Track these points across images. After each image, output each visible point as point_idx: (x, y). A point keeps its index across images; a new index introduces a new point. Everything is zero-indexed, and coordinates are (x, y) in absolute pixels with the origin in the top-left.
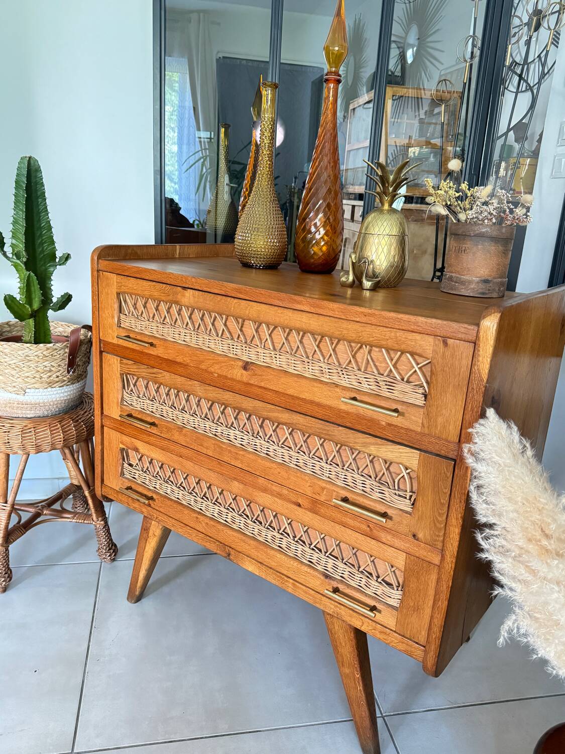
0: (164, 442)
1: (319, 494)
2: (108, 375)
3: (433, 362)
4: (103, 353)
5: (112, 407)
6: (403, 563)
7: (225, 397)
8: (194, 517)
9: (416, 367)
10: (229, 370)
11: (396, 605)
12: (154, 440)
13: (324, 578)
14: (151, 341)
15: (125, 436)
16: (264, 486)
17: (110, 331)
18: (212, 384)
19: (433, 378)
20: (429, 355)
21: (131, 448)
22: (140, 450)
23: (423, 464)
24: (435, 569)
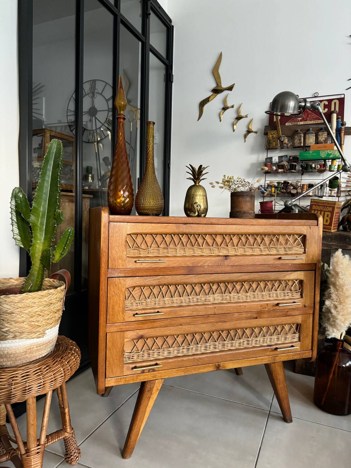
0: (167, 321)
1: (266, 308)
2: (114, 293)
3: (307, 235)
4: (109, 279)
5: (117, 315)
6: (301, 320)
7: (212, 278)
8: (191, 359)
9: (299, 239)
10: (216, 262)
11: (298, 340)
12: (158, 324)
13: (270, 347)
14: (158, 259)
15: (130, 332)
16: (237, 317)
17: (120, 261)
18: (203, 273)
19: (307, 242)
20: (305, 234)
21: (136, 338)
22: (145, 336)
23: (305, 276)
24: (312, 316)
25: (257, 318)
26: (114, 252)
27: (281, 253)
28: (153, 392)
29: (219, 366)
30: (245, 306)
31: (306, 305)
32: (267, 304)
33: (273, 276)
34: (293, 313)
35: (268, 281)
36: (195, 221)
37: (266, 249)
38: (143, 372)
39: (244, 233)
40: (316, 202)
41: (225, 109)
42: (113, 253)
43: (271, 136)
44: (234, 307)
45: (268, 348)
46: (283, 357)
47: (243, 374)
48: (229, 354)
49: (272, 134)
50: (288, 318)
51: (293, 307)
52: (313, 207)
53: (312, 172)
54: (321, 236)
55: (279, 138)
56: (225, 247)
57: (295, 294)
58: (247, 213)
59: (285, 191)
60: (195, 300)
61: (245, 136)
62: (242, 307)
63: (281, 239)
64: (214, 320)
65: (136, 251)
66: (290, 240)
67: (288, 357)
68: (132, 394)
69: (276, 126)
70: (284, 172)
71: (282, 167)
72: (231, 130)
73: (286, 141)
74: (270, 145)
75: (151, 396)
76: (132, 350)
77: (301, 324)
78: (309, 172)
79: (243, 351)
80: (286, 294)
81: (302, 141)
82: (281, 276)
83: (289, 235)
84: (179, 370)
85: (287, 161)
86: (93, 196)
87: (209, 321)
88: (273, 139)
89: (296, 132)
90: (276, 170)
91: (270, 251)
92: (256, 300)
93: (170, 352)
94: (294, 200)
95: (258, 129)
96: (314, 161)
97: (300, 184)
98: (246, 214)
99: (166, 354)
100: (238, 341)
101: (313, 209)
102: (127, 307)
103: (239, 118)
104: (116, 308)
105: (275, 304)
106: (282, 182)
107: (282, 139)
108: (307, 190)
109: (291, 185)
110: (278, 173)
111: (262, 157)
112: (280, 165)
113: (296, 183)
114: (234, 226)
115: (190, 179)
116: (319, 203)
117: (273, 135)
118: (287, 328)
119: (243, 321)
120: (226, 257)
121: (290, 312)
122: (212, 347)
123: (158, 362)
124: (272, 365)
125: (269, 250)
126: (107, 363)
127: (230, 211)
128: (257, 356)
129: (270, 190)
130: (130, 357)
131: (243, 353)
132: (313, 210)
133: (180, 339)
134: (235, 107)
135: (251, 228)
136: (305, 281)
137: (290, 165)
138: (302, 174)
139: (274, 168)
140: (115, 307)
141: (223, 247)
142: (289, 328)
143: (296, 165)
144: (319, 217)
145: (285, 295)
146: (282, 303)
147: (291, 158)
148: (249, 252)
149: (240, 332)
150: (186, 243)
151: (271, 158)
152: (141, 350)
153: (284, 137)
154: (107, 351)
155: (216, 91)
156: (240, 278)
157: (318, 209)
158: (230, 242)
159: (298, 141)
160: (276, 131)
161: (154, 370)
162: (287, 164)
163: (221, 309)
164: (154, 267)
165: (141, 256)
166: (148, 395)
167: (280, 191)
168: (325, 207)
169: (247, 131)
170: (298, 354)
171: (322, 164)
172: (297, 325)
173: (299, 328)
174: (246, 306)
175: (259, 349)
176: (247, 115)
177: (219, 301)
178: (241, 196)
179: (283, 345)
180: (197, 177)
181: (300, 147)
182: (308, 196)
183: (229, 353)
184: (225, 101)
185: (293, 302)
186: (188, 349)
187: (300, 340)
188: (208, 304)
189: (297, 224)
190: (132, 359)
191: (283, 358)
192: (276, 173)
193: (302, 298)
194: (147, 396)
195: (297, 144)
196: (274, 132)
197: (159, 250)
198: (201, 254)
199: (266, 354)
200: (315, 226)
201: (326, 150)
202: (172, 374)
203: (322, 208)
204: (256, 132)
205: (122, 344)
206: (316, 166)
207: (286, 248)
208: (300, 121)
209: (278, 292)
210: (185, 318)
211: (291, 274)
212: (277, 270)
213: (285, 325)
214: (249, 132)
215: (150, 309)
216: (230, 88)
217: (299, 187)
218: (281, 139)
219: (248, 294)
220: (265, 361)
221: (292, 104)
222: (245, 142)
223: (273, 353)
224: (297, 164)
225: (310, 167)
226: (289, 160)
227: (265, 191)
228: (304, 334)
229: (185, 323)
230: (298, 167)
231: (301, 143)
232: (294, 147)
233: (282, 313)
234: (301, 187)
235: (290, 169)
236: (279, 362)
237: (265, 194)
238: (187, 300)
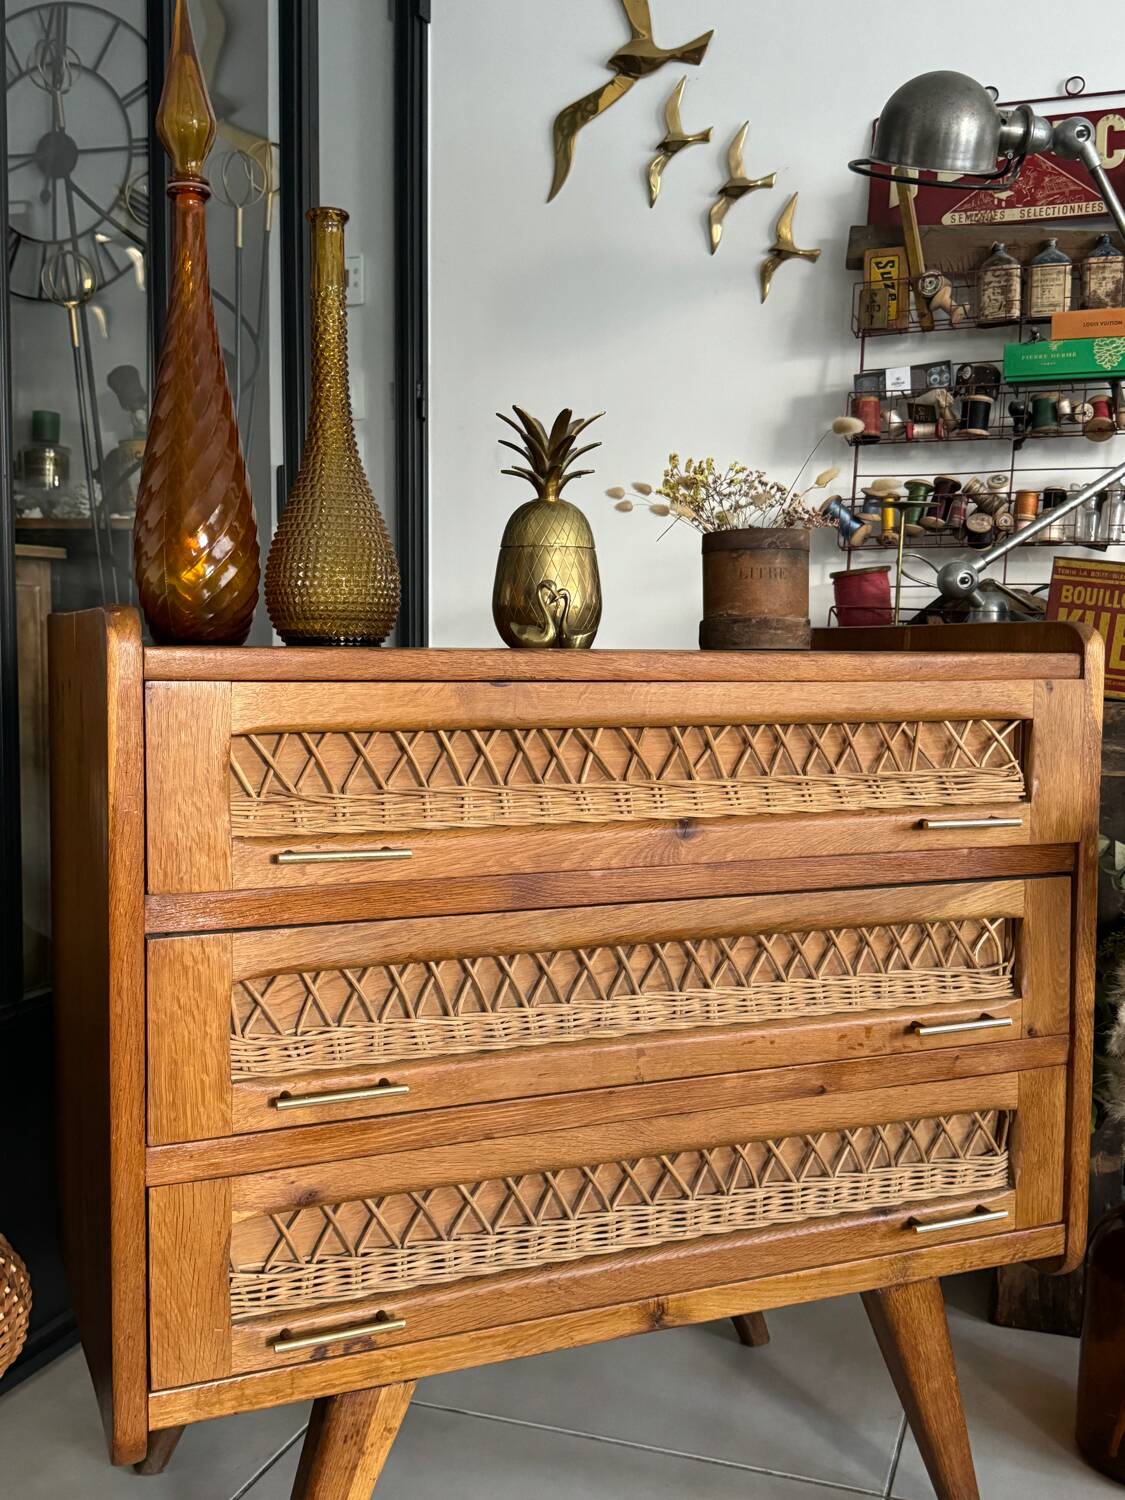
0: (426, 1122)
1: (861, 1045)
2: (176, 1008)
3: (1037, 722)
4: (151, 942)
5: (195, 1106)
6: (1015, 1092)
7: (623, 921)
8: (539, 1286)
9: (1000, 738)
10: (641, 851)
11: (1003, 1183)
12: (386, 1135)
13: (882, 1218)
14: (380, 846)
15: (258, 1177)
16: (738, 1091)
17: (202, 859)
18: (586, 901)
19: (1038, 749)
20: (1028, 714)
21: (284, 1204)
22: (326, 1193)
23: (1031, 899)
24: (1062, 1073)
25: (822, 1091)
26: (172, 816)
27: (925, 800)
28: (367, 1444)
29: (663, 1312)
30: (772, 1042)
31: (1039, 1026)
32: (868, 1029)
33: (889, 903)
34: (979, 1063)
35: (871, 927)
36: (547, 667)
37: (861, 787)
38: (320, 1353)
39: (761, 715)
40: (1077, 570)
41: (669, 147)
42: (165, 823)
43: (876, 274)
44: (722, 1044)
45: (876, 1223)
46: (943, 1258)
47: (768, 1338)
48: (703, 1256)
49: (884, 266)
50: (959, 1084)
51: (981, 1037)
52: (1064, 593)
53: (1058, 434)
54: (1095, 722)
55: (913, 282)
56: (680, 782)
57: (986, 979)
58: (774, 624)
59: (940, 520)
60: (550, 1021)
61: (765, 274)
62: (759, 1044)
63: (924, 738)
64: (634, 1106)
65: (276, 810)
66: (961, 743)
67: (961, 1260)
68: (272, 1454)
69: (902, 228)
70: (937, 437)
71: (929, 413)
72: (701, 244)
73: (945, 295)
74: (872, 317)
75: (361, 1462)
76: (267, 1260)
77: (1015, 1112)
78: (1047, 434)
79: (765, 1238)
80: (950, 983)
81: (1018, 296)
82: (925, 904)
83: (960, 721)
84: (481, 1339)
85: (949, 389)
86: (68, 554)
87: (612, 1114)
88: (887, 286)
89: (988, 256)
90: (904, 428)
91: (878, 795)
92: (821, 1010)
93: (442, 1261)
94: (981, 563)
95: (823, 242)
96: (1069, 387)
97: (1005, 489)
98: (772, 631)
99: (422, 1268)
100: (745, 1197)
101: (1063, 600)
102: (239, 1065)
103: (734, 191)
104: (189, 1073)
105: (902, 1026)
106: (931, 480)
107: (928, 290)
108: (1036, 515)
109: (970, 494)
110: (911, 440)
111: (842, 368)
112: (918, 405)
113: (990, 487)
114: (719, 689)
115: (518, 472)
116: (1089, 576)
117: (888, 269)
118: (955, 1129)
119: (765, 1106)
120: (685, 823)
121: (968, 1061)
122: (628, 1226)
123: (388, 1307)
124: (897, 1296)
125: (874, 789)
126: (155, 1321)
127: (702, 619)
128: (830, 1259)
129: (877, 517)
130: (259, 1291)
131: (769, 1249)
132: (1065, 605)
133: (485, 1201)
134: (717, 140)
135: (795, 695)
136: (1029, 921)
137: (965, 404)
138: (1017, 446)
139: (895, 419)
140: (186, 1069)
141: (670, 782)
142: (966, 1130)
143: (988, 406)
144: (1089, 639)
145: (944, 987)
146: (932, 1022)
147: (968, 373)
148: (787, 800)
149: (754, 1157)
150: (504, 768)
151: (880, 374)
152: (308, 1258)
153: (936, 277)
154: (154, 1271)
155: (631, 64)
156: (749, 920)
157: (1083, 603)
158: (702, 761)
159: (1000, 298)
160: (899, 250)
161: (369, 1345)
162: (951, 399)
163: (667, 1060)
164: (363, 879)
165: (301, 831)
166: (347, 1457)
167: (918, 523)
168: (1117, 593)
169: (771, 250)
170: (1007, 1244)
171: (1105, 399)
172: (1001, 1116)
173: (1006, 1127)
174: (777, 1040)
175: (837, 1226)
176: (772, 176)
177: (660, 1024)
178: (746, 549)
179: (941, 1208)
180: (547, 463)
181: (1010, 322)
182: (1042, 543)
183: (705, 1249)
184: (668, 112)
185: (978, 1016)
186: (523, 1244)
187: (1014, 1180)
188: (610, 1040)
189: (994, 673)
190: (268, 1297)
191: (943, 1263)
192: (902, 441)
193: (1021, 997)
194: (343, 1462)
195: (992, 312)
196: (892, 255)
197: (383, 803)
198: (572, 814)
199: (868, 1249)
200: (1074, 678)
201: (1120, 337)
202: (453, 1356)
203: (1103, 597)
204: (811, 257)
205: (219, 1233)
206: (1078, 410)
207: (945, 779)
208: (1004, 204)
209: (916, 972)
210: (507, 1106)
211: (968, 892)
212: (908, 877)
213: (948, 1116)
214: (780, 253)
215: (347, 1071)
216: (693, 53)
217: (1001, 503)
218: (923, 288)
219: (785, 988)
220: (865, 1281)
221: (967, 129)
222: (763, 300)
223: (896, 1242)
224: (996, 399)
225: (1049, 414)
226: (960, 381)
227: (856, 525)
228: (1027, 1157)
229: (507, 1129)
230: (1000, 416)
231: (1009, 305)
232: (982, 325)
233: (934, 1065)
234: (1010, 502)
235: (962, 425)
236: (924, 1280)
237: (857, 539)
238: (516, 1025)
